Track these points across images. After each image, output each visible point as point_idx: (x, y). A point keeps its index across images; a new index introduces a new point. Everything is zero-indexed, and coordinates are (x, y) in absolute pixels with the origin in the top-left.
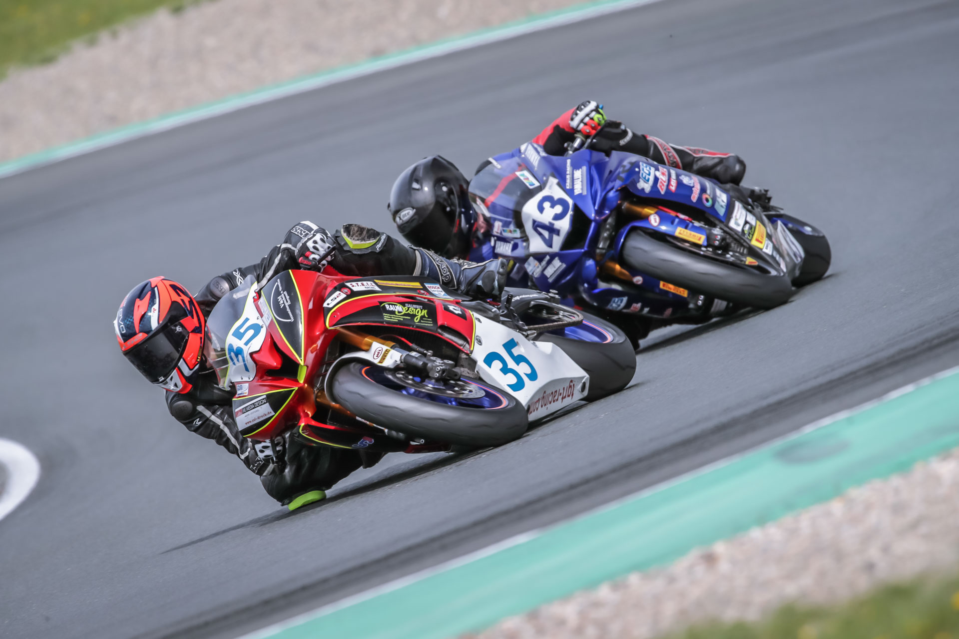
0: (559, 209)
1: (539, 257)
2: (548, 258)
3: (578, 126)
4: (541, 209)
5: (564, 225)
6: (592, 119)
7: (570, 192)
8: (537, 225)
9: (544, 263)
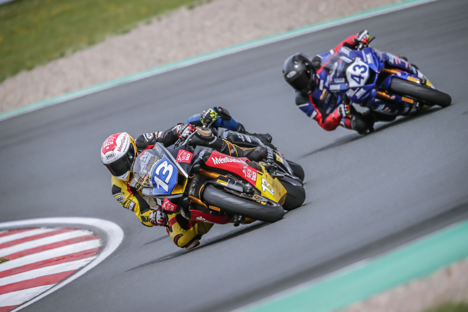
0: (362, 69)
1: (354, 89)
2: (358, 88)
3: (361, 40)
4: (354, 69)
5: (366, 75)
6: (366, 37)
7: (367, 63)
8: (353, 76)
9: (356, 91)
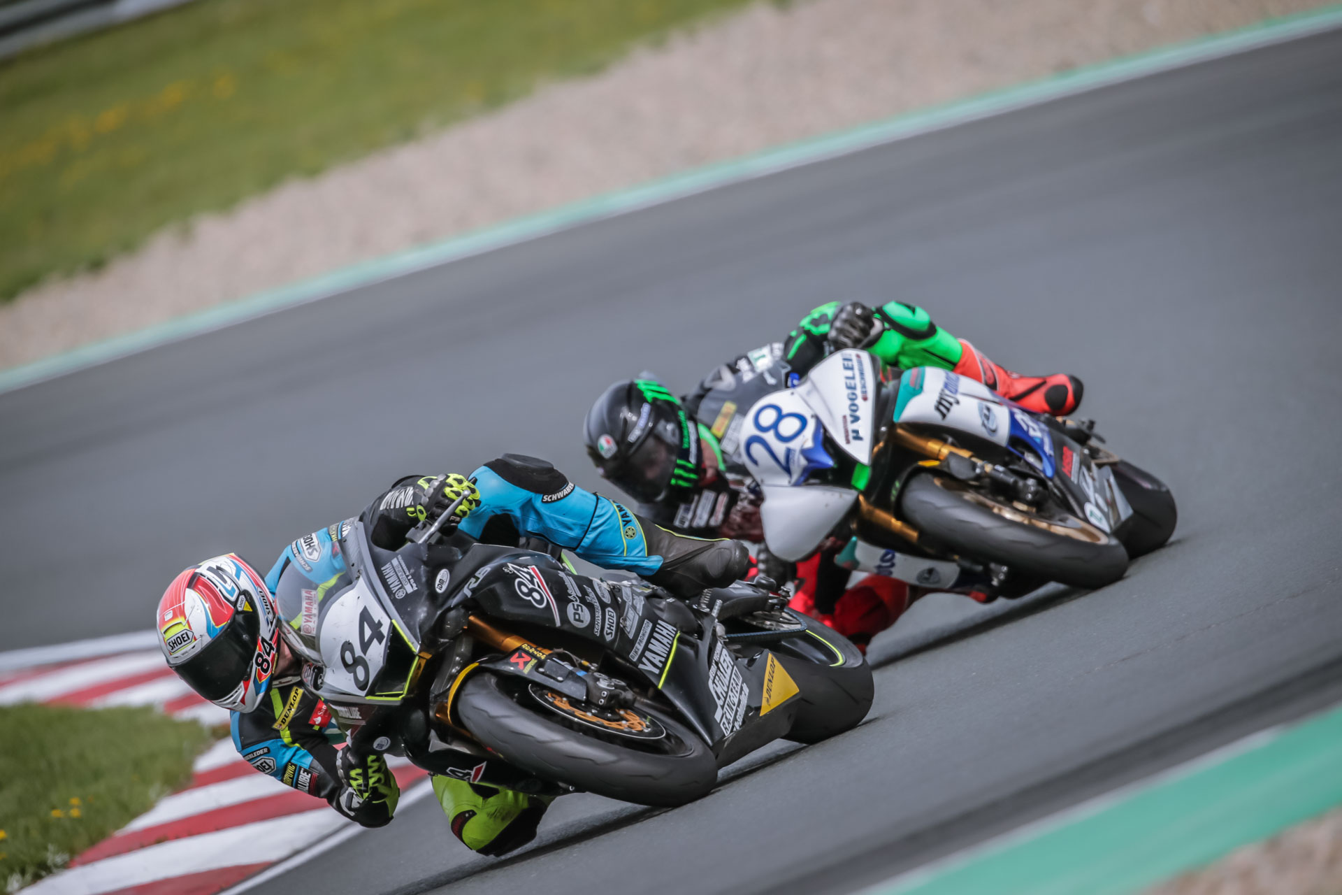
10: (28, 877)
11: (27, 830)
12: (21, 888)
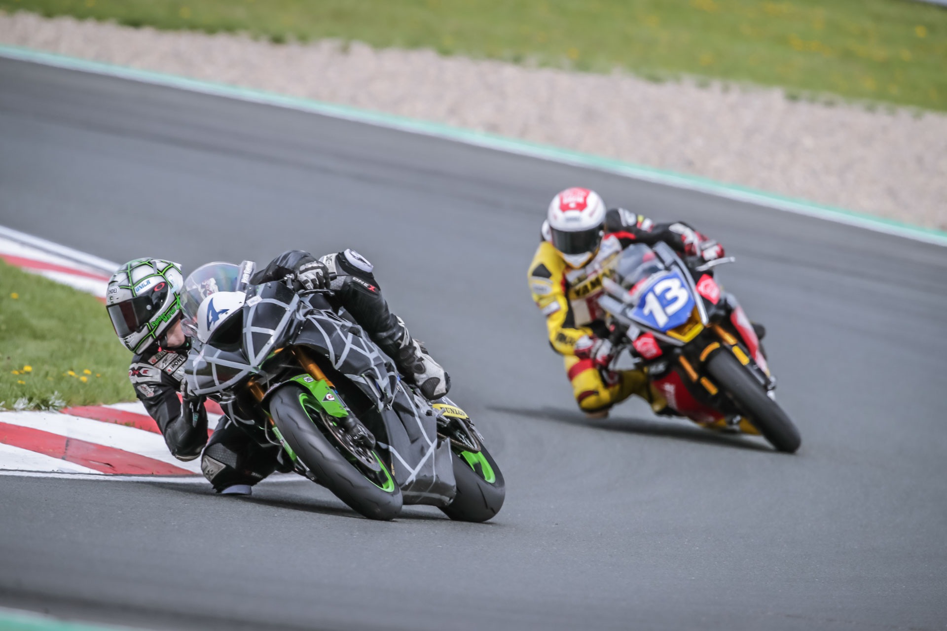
10: (32, 404)
11: (47, 374)
12: (24, 409)
